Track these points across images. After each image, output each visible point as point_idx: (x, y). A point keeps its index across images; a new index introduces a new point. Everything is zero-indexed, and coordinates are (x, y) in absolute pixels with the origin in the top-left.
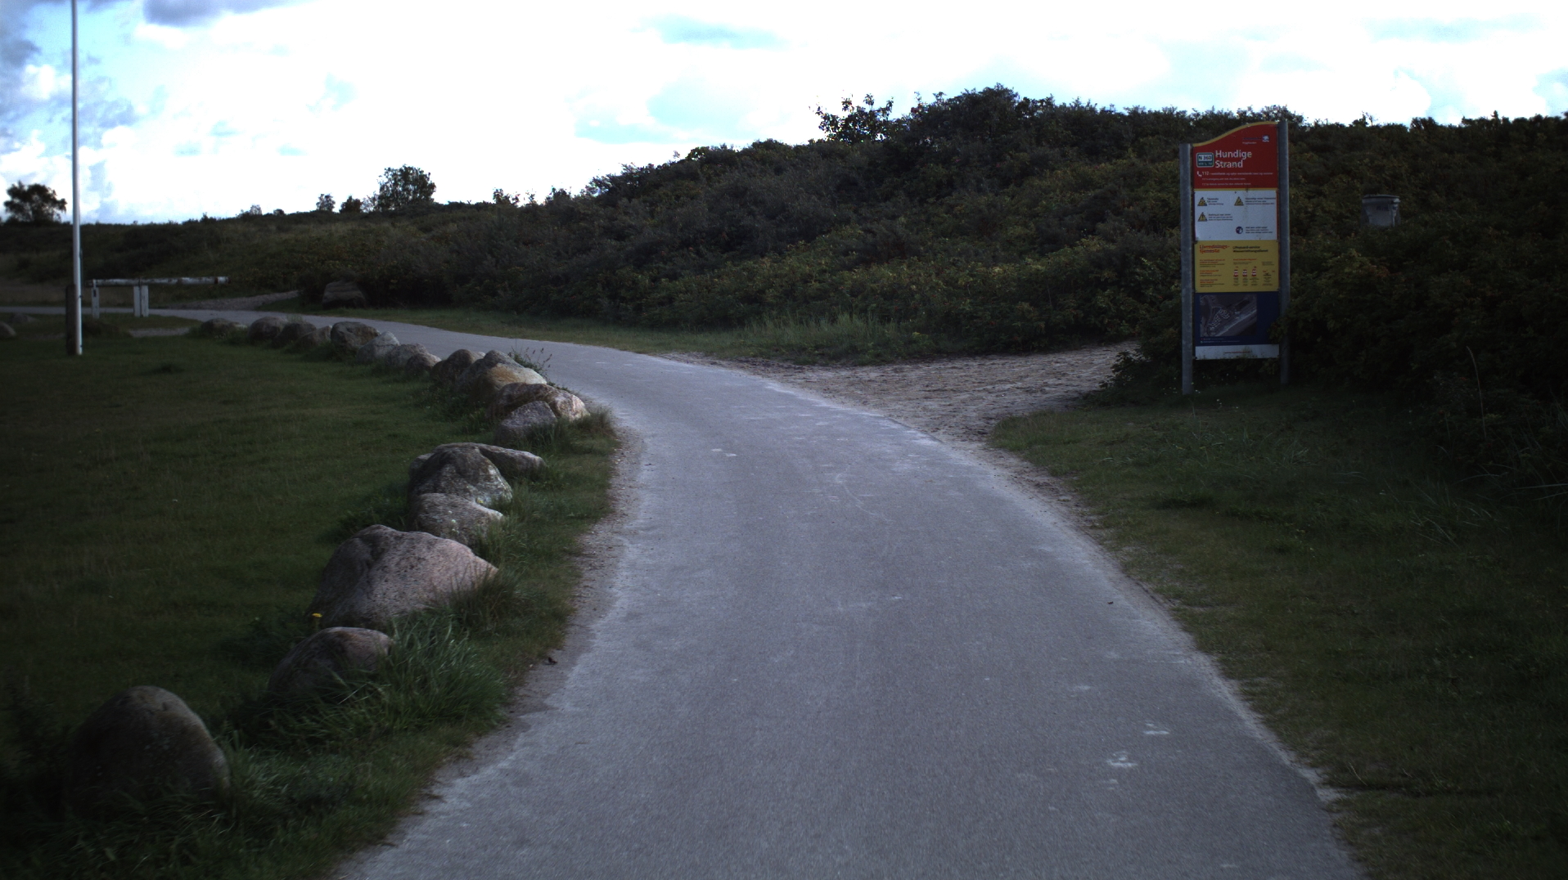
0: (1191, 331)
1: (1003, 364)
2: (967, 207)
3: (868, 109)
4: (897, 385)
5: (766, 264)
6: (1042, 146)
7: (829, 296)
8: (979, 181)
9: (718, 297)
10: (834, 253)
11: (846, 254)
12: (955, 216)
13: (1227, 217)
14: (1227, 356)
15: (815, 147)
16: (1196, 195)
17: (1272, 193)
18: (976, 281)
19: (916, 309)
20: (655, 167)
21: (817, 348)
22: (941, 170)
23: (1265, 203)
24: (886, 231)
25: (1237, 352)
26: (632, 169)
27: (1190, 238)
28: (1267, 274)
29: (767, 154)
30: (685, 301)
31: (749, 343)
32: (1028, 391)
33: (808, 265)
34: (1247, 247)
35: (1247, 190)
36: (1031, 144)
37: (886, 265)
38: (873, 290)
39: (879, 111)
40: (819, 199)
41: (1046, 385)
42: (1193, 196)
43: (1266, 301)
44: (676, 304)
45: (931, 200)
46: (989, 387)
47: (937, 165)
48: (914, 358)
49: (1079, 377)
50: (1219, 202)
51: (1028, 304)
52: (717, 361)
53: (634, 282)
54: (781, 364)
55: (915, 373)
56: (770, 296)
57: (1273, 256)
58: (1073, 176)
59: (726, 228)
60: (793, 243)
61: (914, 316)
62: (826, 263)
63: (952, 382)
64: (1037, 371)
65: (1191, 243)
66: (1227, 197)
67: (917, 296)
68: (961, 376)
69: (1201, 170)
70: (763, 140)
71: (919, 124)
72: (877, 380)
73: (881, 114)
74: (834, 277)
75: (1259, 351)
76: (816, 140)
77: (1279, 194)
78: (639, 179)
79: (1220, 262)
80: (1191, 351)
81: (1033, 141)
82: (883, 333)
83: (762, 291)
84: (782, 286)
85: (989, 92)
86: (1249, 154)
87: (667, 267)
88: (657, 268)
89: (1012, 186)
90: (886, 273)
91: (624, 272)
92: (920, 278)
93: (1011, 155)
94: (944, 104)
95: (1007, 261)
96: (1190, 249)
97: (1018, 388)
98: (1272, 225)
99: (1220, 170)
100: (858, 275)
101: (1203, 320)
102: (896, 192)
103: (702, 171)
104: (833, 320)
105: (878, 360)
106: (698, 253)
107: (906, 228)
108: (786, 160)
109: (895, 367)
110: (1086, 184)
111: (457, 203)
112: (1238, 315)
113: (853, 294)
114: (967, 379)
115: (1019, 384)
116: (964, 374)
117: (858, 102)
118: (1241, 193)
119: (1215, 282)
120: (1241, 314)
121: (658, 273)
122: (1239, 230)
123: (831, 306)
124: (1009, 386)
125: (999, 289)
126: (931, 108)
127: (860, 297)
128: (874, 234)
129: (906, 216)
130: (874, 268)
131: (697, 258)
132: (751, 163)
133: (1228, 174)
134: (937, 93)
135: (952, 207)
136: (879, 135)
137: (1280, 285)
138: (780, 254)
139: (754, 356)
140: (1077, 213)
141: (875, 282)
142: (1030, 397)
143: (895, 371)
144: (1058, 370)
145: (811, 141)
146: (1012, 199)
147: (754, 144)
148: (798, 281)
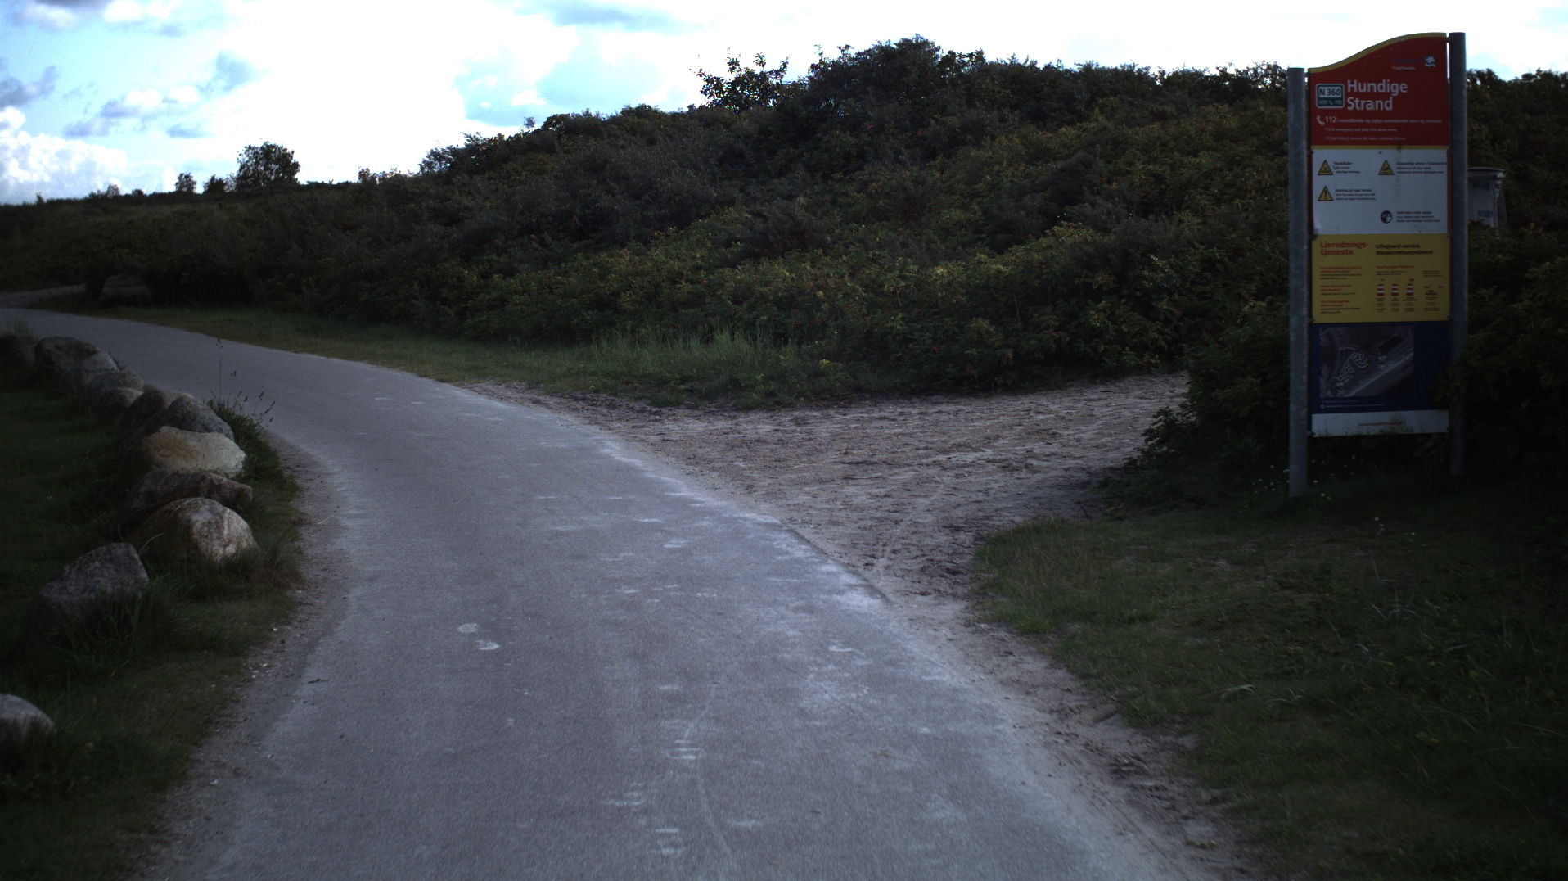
0: (1304, 388)
1: (956, 413)
2: (885, 184)
3: (758, 70)
4: (800, 451)
5: (624, 259)
6: (976, 108)
7: (705, 303)
8: (897, 152)
9: (559, 302)
10: (713, 243)
11: (728, 245)
12: (870, 196)
13: (1367, 195)
14: (1364, 431)
15: (695, 114)
16: (1315, 156)
17: (1439, 154)
18: (909, 285)
19: (824, 325)
20: (506, 138)
21: (683, 380)
22: (849, 139)
23: (1428, 172)
24: (781, 216)
25: (1381, 424)
26: (477, 139)
27: (1305, 229)
28: (1431, 292)
29: (639, 120)
30: (520, 304)
31: (593, 369)
32: (1007, 467)
33: (679, 259)
34: (1399, 246)
35: (1399, 149)
36: (961, 106)
37: (781, 260)
38: (763, 296)
39: (771, 72)
40: (696, 174)
41: (1030, 454)
42: (1310, 157)
43: (1429, 336)
44: (508, 308)
45: (837, 176)
46: (942, 458)
47: (845, 132)
48: (823, 399)
49: (1078, 440)
50: (1352, 168)
51: (987, 322)
52: (541, 398)
53: (460, 279)
54: (631, 405)
55: (827, 425)
56: (626, 300)
57: (1440, 261)
58: (1023, 144)
59: (578, 211)
60: (662, 229)
61: (820, 335)
62: (702, 256)
63: (883, 445)
64: (1011, 427)
65: (1306, 237)
66: (1366, 160)
67: (825, 306)
68: (896, 435)
69: (1324, 114)
70: (634, 105)
71: (821, 83)
72: (769, 439)
73: (773, 76)
74: (711, 277)
75: (1416, 421)
76: (697, 107)
77: (1450, 156)
78: (485, 152)
79: (1353, 271)
80: (1305, 422)
81: (964, 101)
82: (778, 361)
83: (616, 294)
84: (644, 287)
85: (906, 45)
86: (1403, 87)
87: (502, 260)
88: (490, 261)
89: (939, 159)
90: (780, 273)
91: (447, 265)
92: (829, 280)
93: (937, 120)
94: (851, 59)
95: (948, 257)
96: (1305, 248)
97: (988, 461)
98: (1441, 211)
99: (1355, 114)
100: (743, 274)
101: (1325, 371)
102: (792, 166)
103: (560, 143)
104: (708, 340)
105: (771, 402)
106: (542, 242)
107: (806, 210)
108: (661, 130)
109: (796, 414)
110: (1038, 154)
111: (317, 183)
112: (1382, 363)
113: (736, 302)
114: (905, 439)
115: (988, 453)
116: (898, 430)
117: (748, 63)
118: (1390, 154)
119: (1346, 305)
120: (1387, 359)
121: (491, 267)
122: (1385, 216)
123: (706, 316)
124: (971, 457)
125: (943, 298)
126: (835, 64)
127: (745, 305)
128: (765, 218)
129: (805, 195)
130: (765, 265)
131: (540, 248)
132: (618, 133)
133: (1368, 121)
134: (843, 46)
135: (865, 184)
136: (771, 100)
137: (1452, 310)
138: (645, 244)
139: (595, 392)
140: (1037, 192)
141: (766, 285)
142: (1012, 480)
143: (797, 421)
144: (1042, 427)
145: (691, 107)
146: (942, 173)
147: (624, 112)
148: (663, 281)
